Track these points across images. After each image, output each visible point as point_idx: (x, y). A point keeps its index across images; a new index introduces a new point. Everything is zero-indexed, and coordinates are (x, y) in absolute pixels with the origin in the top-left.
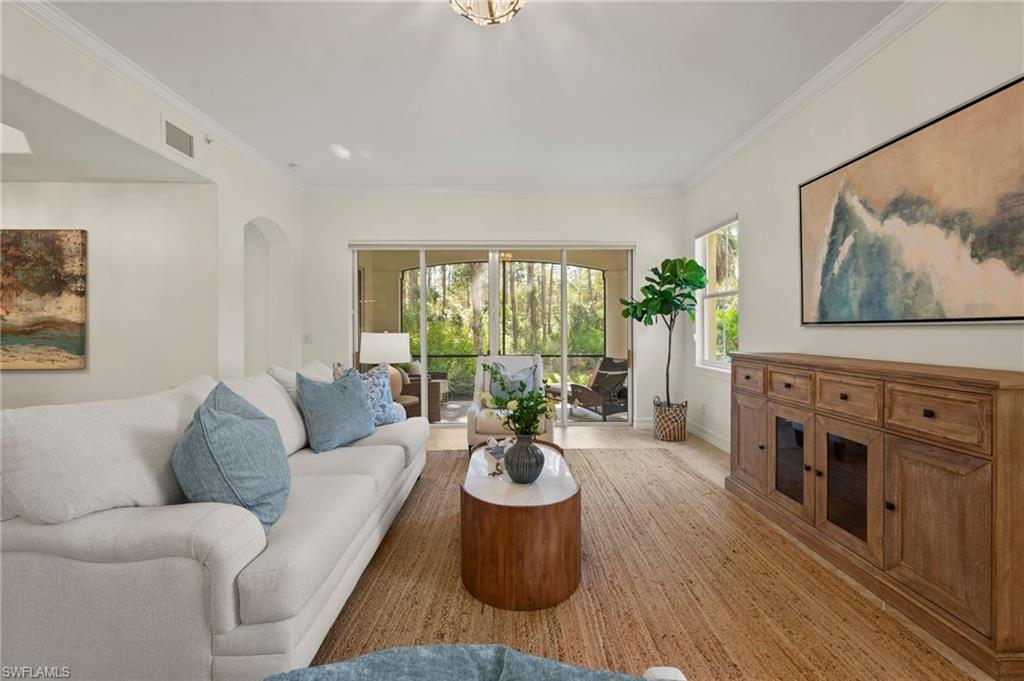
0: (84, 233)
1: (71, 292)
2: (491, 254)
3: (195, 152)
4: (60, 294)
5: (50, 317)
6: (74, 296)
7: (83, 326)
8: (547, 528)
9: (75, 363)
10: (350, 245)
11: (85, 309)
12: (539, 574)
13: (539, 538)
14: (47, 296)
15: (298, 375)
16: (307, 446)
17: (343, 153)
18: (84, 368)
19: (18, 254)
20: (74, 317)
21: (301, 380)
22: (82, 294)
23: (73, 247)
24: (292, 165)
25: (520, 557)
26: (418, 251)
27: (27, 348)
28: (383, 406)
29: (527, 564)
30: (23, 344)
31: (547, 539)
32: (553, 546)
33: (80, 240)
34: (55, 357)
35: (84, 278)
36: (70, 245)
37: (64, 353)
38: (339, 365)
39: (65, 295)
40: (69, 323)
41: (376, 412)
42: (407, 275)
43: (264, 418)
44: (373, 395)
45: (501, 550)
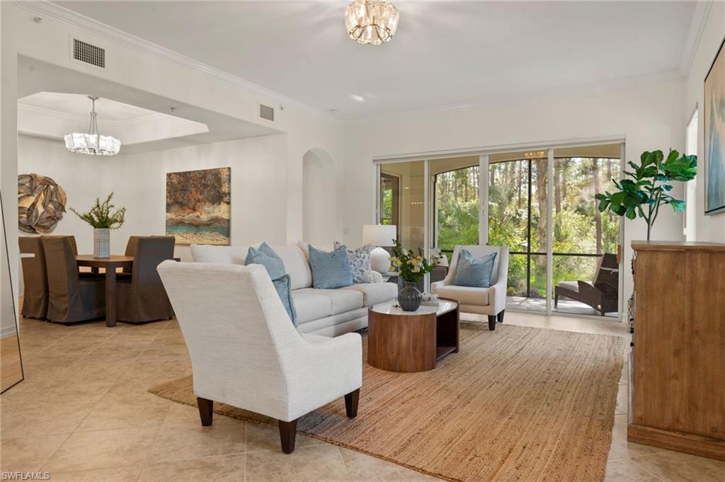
0: (229, 168)
1: (224, 202)
2: (481, 159)
3: (275, 119)
4: (220, 204)
5: (216, 216)
6: (225, 204)
7: (229, 221)
8: (400, 329)
9: (225, 242)
10: (374, 161)
11: (229, 212)
12: (395, 353)
13: (395, 333)
14: (215, 205)
15: (309, 246)
16: (312, 286)
17: (360, 99)
18: (229, 245)
19: (205, 183)
20: (225, 216)
21: (310, 248)
22: (229, 203)
23: (225, 177)
24: (332, 110)
25: (385, 342)
26: (424, 161)
27: (208, 233)
28: (362, 271)
29: (389, 345)
30: (207, 231)
31: (400, 333)
32: (404, 339)
33: (228, 173)
34: (218, 238)
35: (229, 194)
36: (224, 176)
37: (221, 236)
38: (337, 243)
39: (222, 204)
40: (223, 219)
41: (357, 274)
42: (439, 177)
43: (278, 258)
44: (355, 263)
45: (377, 337)
